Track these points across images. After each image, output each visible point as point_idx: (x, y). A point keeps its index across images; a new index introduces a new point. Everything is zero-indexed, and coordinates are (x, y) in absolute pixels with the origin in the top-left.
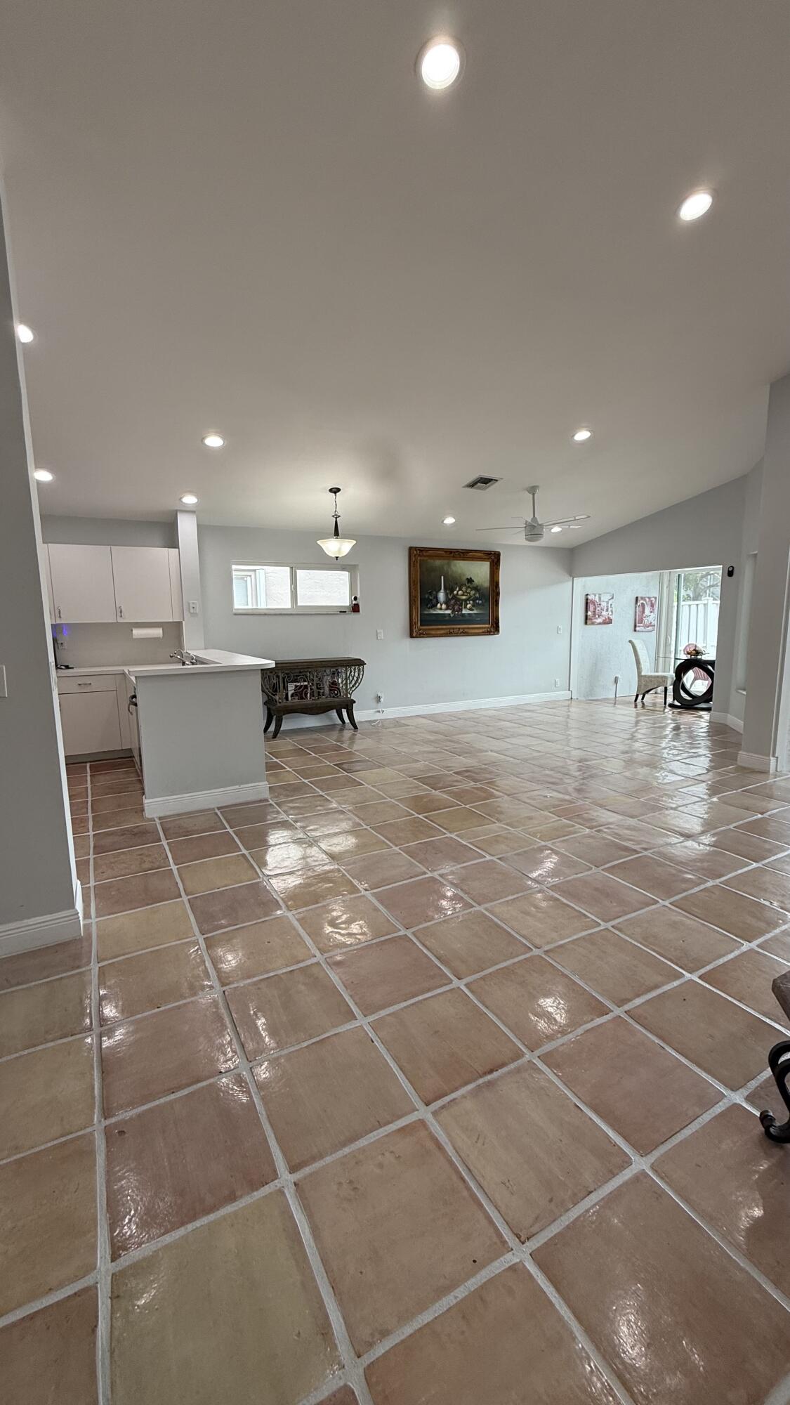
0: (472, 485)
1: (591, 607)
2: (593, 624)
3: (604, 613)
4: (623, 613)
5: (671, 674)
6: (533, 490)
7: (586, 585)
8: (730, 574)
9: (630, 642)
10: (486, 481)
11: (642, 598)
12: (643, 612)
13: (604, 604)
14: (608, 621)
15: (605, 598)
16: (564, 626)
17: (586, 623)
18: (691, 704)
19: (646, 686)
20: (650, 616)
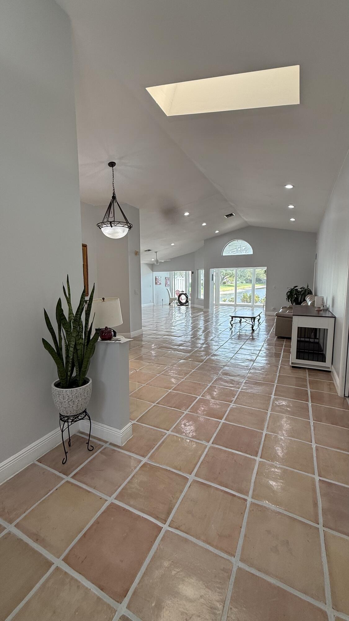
0: (145, 251)
1: (157, 280)
2: (157, 284)
3: (160, 282)
4: (163, 282)
5: (177, 297)
6: (156, 252)
7: (156, 274)
8: (193, 273)
9: (167, 289)
10: (149, 250)
11: (167, 278)
12: (167, 281)
13: (159, 279)
14: (160, 284)
15: (160, 277)
16: (152, 285)
17: (156, 284)
18: (181, 304)
19: (171, 300)
20: (169, 283)
